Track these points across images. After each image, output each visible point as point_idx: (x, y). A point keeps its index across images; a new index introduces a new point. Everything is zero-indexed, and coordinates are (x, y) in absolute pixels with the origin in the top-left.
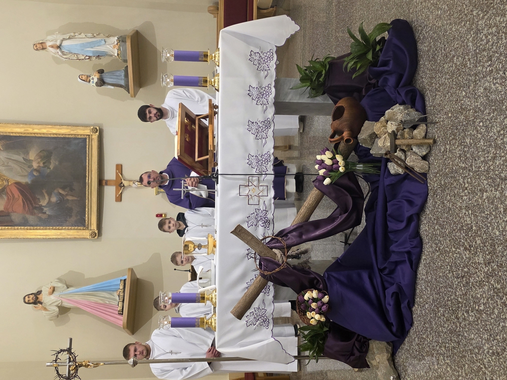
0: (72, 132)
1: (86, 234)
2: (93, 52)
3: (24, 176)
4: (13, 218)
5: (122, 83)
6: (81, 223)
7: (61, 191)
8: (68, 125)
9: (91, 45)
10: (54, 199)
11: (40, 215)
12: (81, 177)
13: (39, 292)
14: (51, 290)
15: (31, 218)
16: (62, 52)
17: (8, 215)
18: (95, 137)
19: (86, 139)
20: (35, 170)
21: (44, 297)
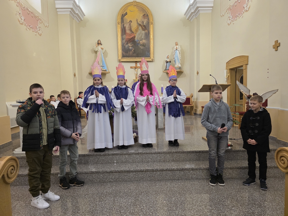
0: (151, 53)
1: (120, 58)
2: (176, 60)
3: (137, 39)
5: (167, 68)
6: (123, 56)
7: (133, 50)
8: (154, 52)
9: (178, 59)
10: (130, 48)
11: (125, 44)
12: (138, 56)
13: (101, 45)
14: (102, 48)
15: (124, 41)
16: (175, 50)
17: (125, 34)
18: (150, 60)
19: (150, 57)
20: (139, 42)
21: (100, 46)
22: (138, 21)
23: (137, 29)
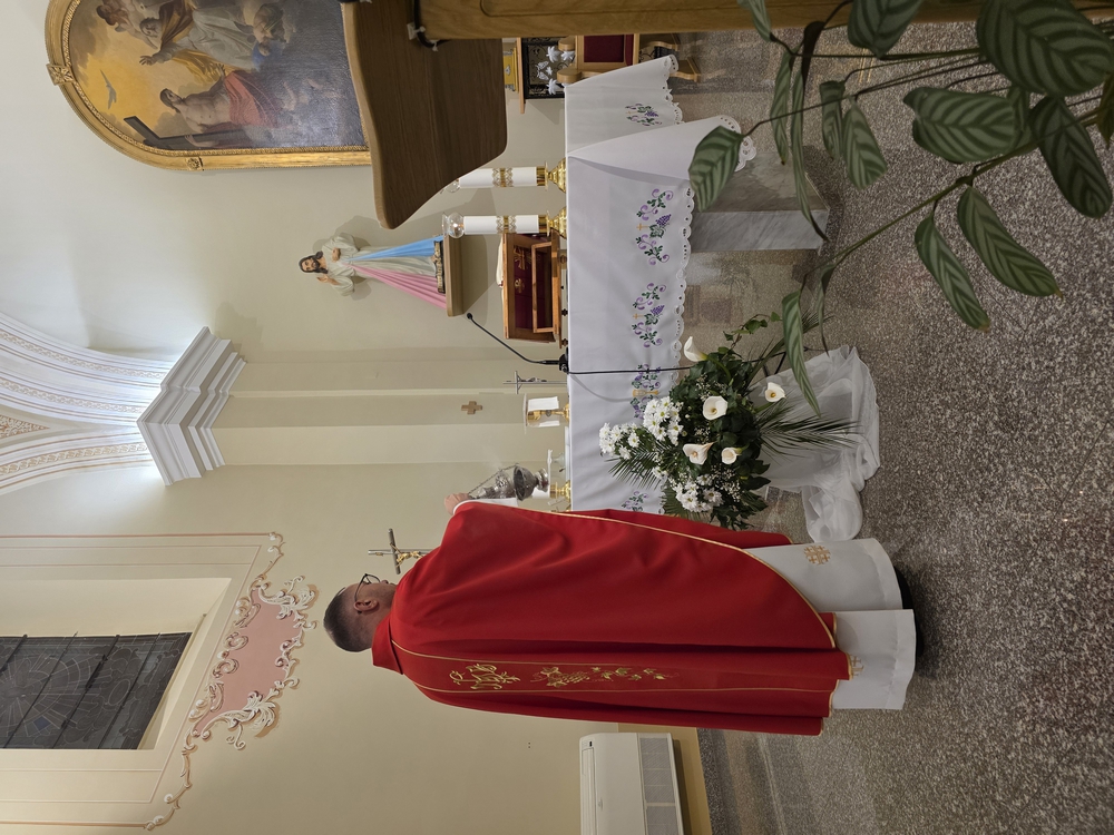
3: (247, 58)
4: (249, 133)
10: (304, 99)
13: (320, 255)
14: (336, 254)
20: (262, 45)
21: (327, 261)
22: (151, 52)
23: (192, 58)
